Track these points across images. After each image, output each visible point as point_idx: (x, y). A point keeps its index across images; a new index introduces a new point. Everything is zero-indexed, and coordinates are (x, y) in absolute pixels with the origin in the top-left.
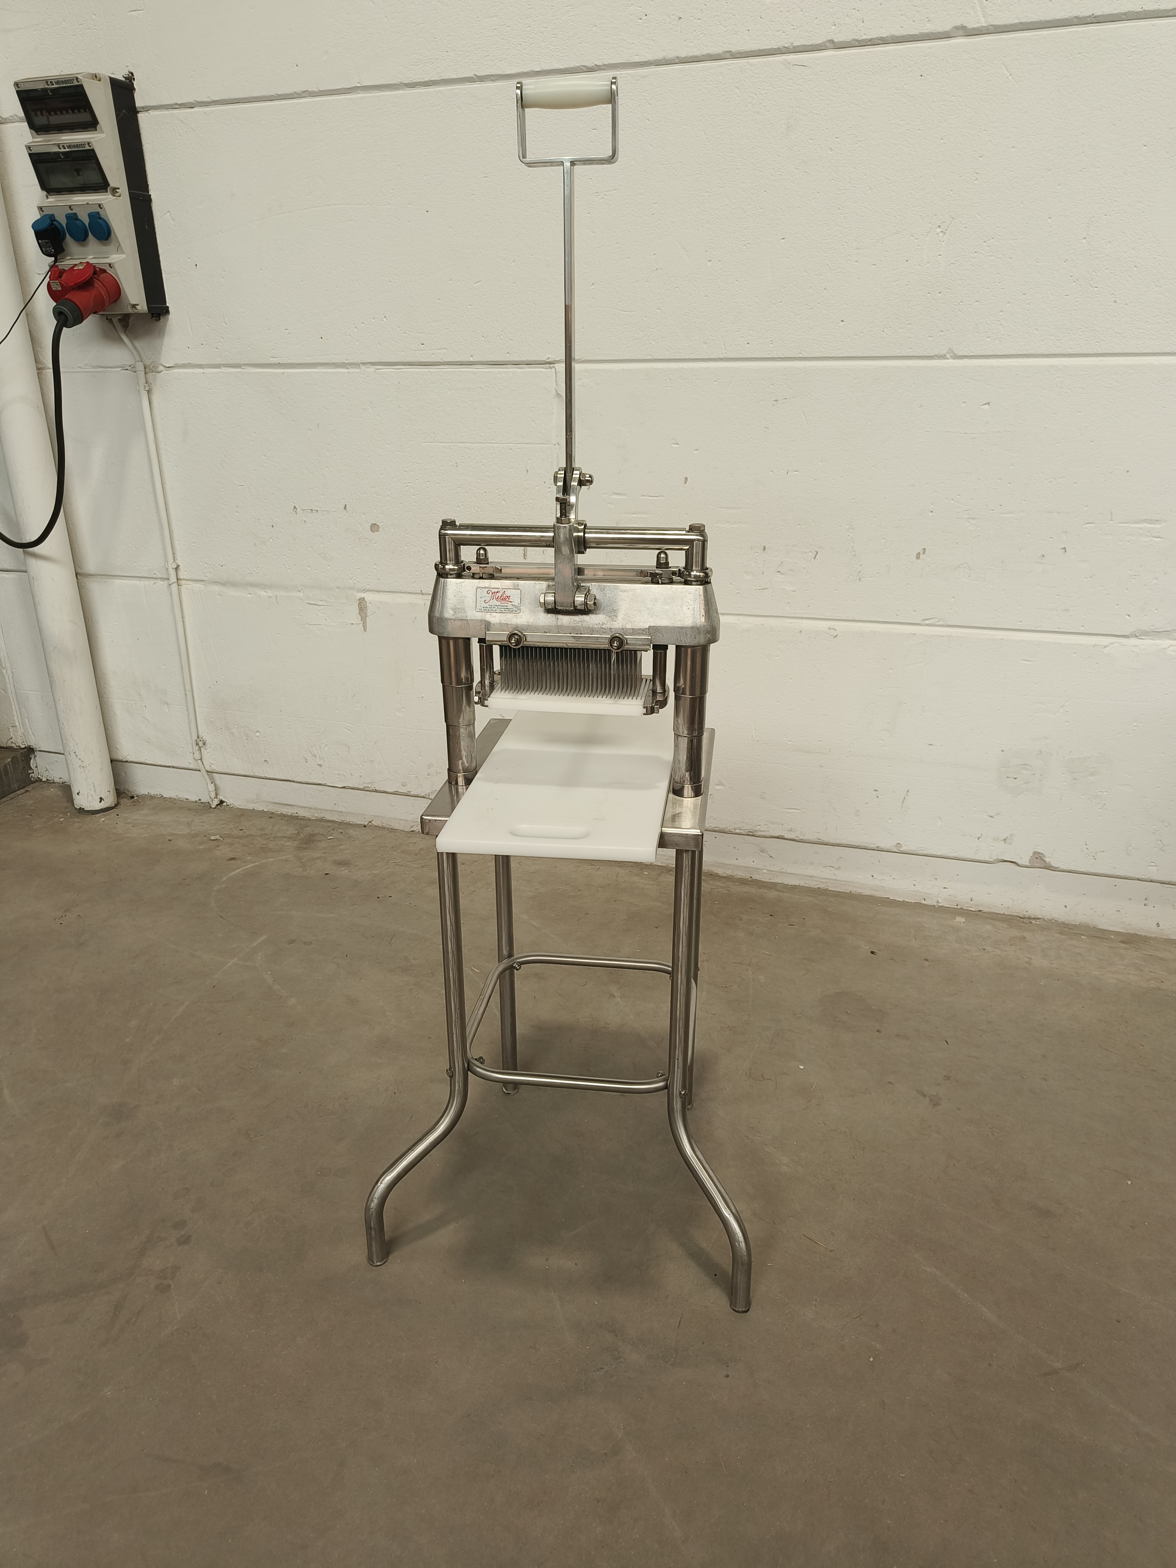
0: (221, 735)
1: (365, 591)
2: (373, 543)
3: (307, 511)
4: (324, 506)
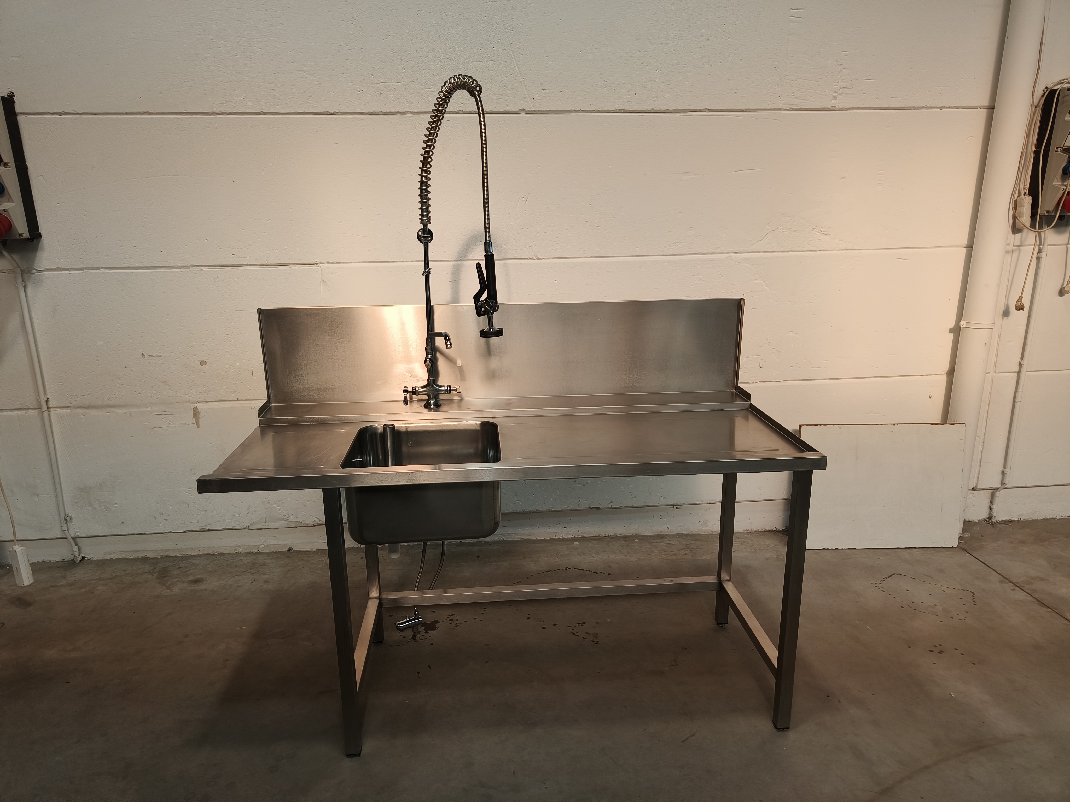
0: (85, 511)
1: (197, 402)
2: (202, 372)
3: (153, 356)
4: (165, 352)
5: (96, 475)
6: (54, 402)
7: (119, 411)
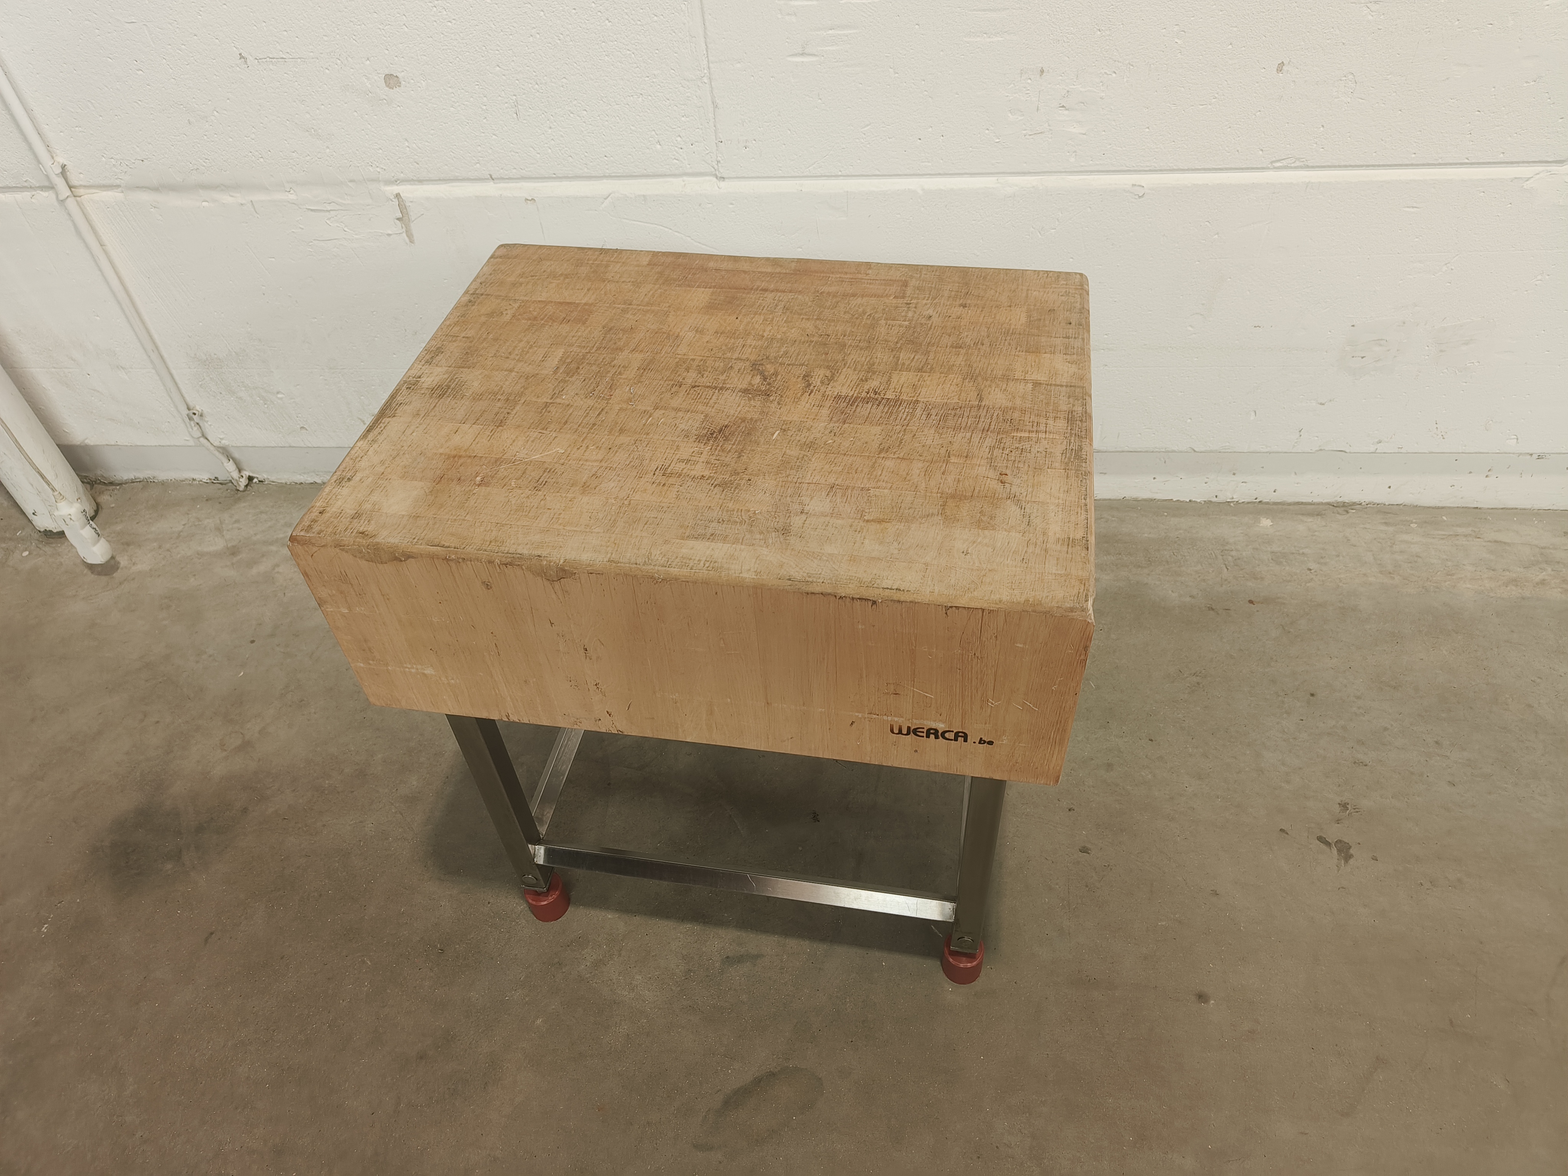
0: (224, 402)
1: (396, 182)
2: (396, 106)
3: (266, 61)
4: (293, 51)
5: (224, 337)
6: (81, 173)
7: (226, 198)
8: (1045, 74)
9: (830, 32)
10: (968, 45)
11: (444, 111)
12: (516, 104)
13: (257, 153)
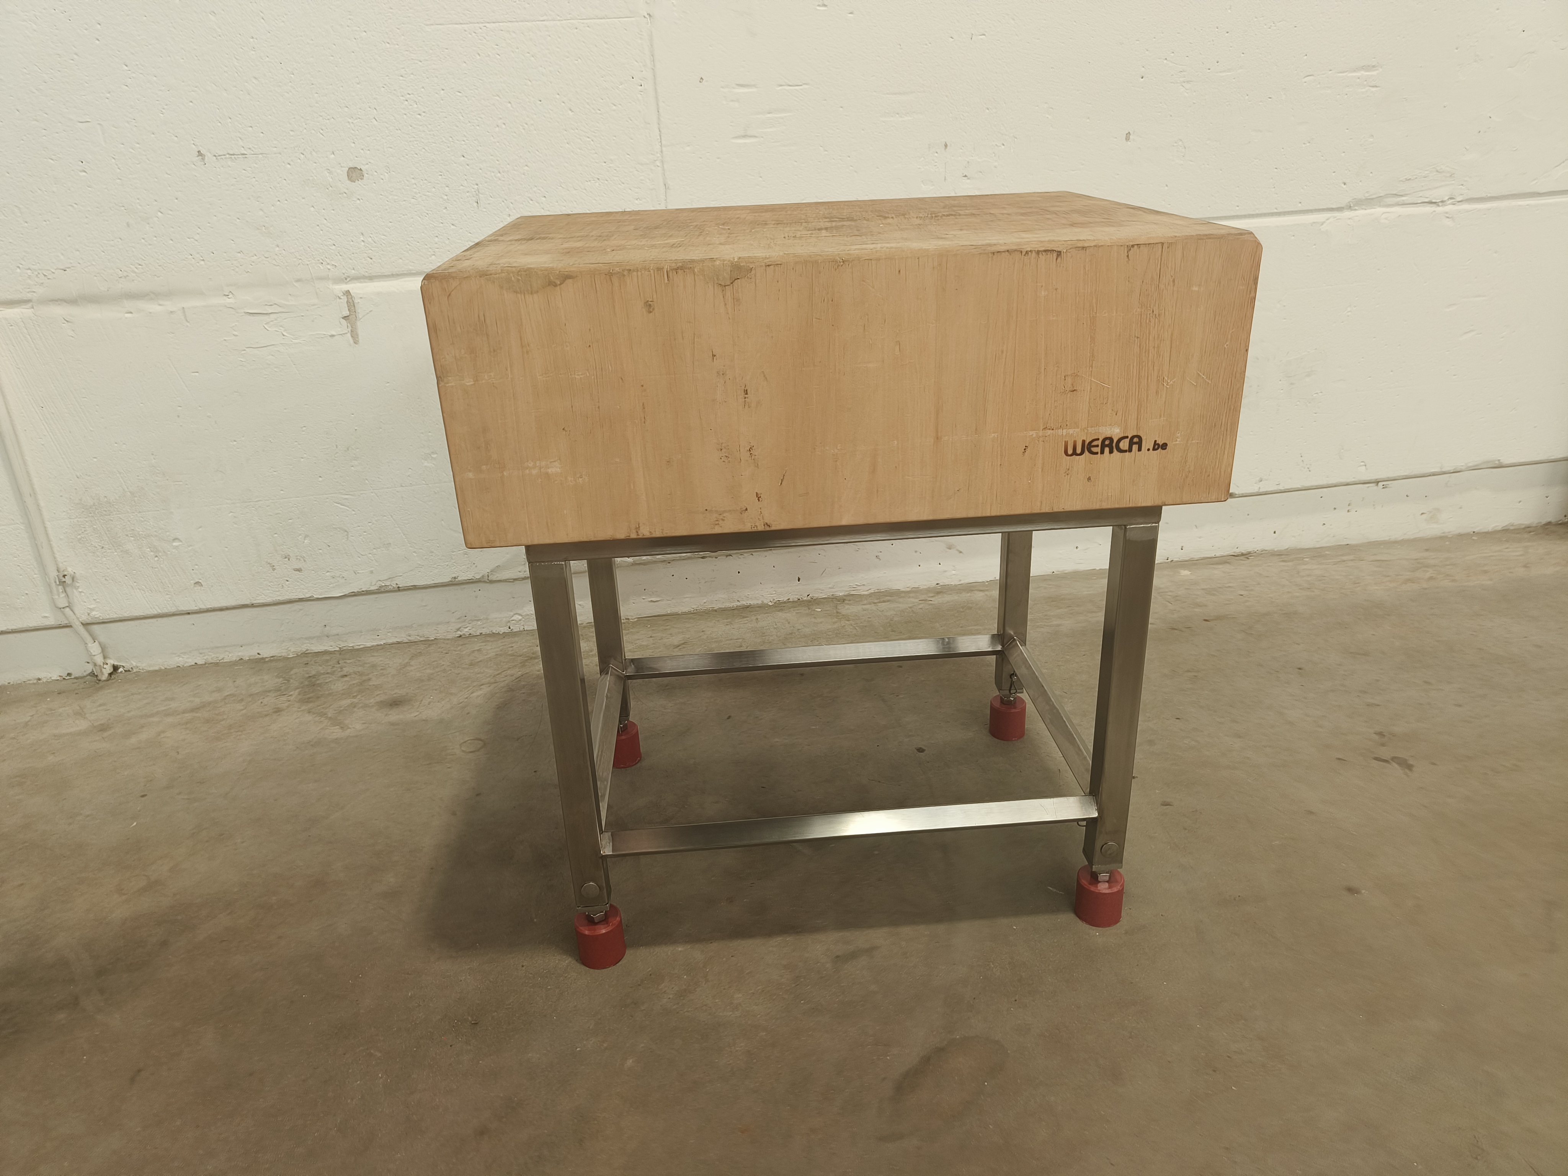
0: (104, 559)
1: (347, 279)
2: (355, 199)
3: (226, 158)
4: (256, 146)
5: (120, 473)
7: (154, 307)
8: (948, 148)
9: (769, 115)
10: (884, 124)
11: (404, 202)
12: (477, 192)
13: (198, 256)
